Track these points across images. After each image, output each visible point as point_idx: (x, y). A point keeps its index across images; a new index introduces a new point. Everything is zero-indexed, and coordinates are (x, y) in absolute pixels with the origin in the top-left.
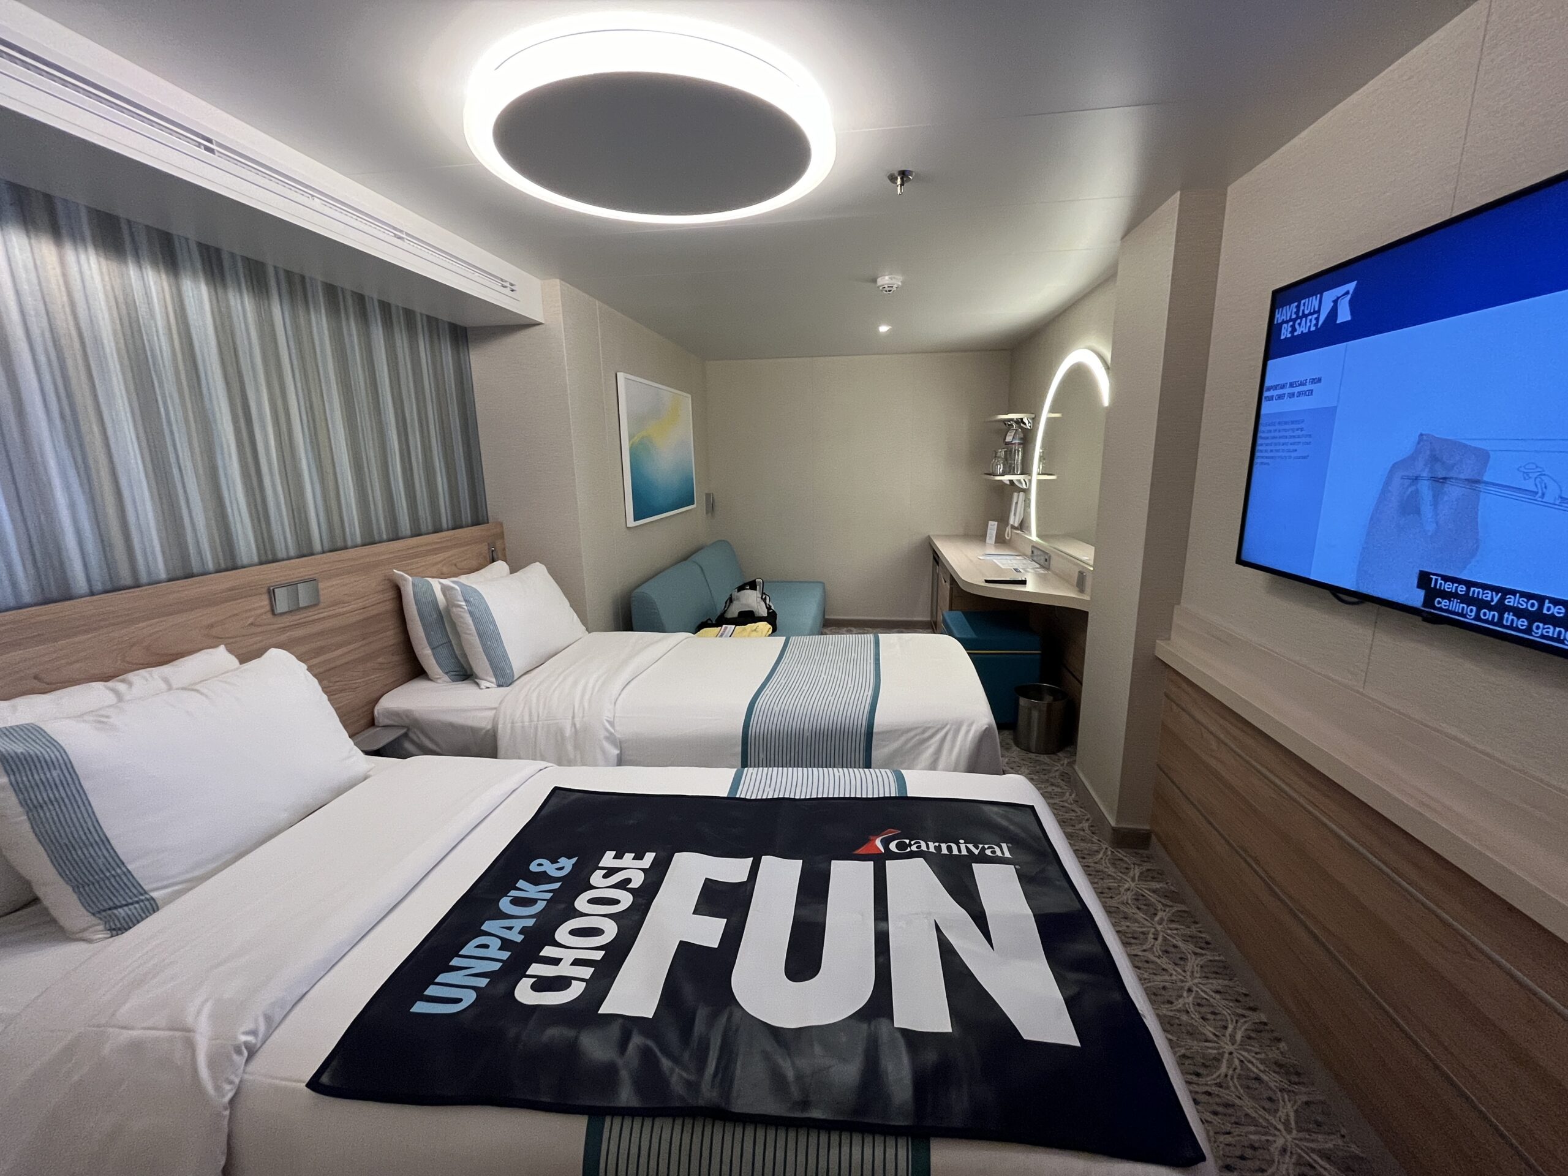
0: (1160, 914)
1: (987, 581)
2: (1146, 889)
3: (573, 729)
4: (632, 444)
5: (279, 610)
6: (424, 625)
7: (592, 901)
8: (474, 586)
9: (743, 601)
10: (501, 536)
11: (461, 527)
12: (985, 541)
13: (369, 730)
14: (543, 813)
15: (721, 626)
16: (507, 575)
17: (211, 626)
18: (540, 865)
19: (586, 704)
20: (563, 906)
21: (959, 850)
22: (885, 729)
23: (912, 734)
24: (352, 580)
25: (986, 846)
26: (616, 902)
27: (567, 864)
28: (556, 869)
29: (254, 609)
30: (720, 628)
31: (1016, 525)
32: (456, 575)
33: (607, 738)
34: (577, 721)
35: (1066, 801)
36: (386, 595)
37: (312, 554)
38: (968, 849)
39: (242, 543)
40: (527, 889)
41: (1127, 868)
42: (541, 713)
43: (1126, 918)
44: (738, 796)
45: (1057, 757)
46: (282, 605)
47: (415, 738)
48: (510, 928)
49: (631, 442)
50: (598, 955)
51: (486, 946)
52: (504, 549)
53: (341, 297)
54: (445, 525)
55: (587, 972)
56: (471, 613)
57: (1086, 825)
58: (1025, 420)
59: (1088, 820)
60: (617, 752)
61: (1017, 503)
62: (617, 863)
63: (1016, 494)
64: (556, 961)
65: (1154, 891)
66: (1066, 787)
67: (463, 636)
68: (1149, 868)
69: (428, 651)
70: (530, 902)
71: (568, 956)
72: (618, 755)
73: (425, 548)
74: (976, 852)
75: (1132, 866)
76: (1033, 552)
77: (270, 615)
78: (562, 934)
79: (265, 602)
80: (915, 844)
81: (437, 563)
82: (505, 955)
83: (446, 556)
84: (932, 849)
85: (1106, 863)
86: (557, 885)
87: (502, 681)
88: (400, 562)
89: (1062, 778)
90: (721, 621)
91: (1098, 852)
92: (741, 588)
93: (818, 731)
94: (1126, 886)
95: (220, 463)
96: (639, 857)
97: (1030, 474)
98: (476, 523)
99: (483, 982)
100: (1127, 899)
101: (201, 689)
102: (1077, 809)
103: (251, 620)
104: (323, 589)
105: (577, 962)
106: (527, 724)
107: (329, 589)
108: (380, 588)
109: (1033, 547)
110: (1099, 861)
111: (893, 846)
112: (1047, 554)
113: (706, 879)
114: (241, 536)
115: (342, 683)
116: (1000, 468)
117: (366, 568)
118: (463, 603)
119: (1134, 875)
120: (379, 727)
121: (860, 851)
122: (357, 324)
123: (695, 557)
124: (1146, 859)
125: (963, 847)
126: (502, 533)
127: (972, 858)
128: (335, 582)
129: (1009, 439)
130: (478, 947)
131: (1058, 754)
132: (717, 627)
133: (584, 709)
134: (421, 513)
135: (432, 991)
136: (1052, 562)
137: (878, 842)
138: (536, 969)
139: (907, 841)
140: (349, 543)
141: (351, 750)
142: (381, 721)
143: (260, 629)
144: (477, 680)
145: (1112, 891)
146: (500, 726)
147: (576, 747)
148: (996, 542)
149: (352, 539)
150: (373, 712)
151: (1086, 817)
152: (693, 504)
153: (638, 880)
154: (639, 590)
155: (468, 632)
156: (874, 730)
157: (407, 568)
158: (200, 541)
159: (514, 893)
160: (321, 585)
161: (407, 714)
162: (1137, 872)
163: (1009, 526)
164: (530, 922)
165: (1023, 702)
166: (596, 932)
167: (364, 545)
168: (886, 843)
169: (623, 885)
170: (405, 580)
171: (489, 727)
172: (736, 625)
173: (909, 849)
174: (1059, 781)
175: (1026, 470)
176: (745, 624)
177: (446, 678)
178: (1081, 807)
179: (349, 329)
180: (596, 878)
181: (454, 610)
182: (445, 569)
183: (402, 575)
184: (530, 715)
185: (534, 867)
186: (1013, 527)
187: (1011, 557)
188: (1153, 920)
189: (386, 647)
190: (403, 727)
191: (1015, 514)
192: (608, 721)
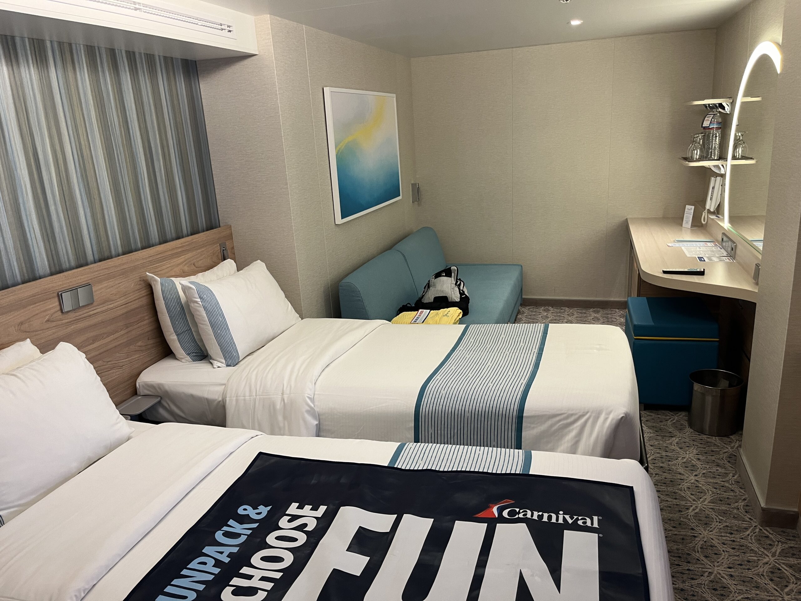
0: (791, 586)
1: (665, 272)
2: (784, 564)
3: (282, 403)
4: (339, 151)
5: (66, 309)
6: (170, 317)
7: (278, 538)
8: (206, 285)
9: (439, 287)
10: (230, 237)
11: (198, 232)
12: (682, 225)
13: (133, 397)
14: (250, 471)
15: (418, 310)
16: (235, 273)
17: (22, 323)
18: (245, 509)
19: (293, 383)
20: (259, 540)
21: (557, 519)
22: (533, 414)
23: (558, 418)
24: (117, 282)
25: (580, 518)
26: (295, 540)
27: (264, 510)
28: (256, 514)
29: (50, 309)
30: (417, 312)
31: (712, 210)
32: (194, 273)
33: (308, 412)
34: (286, 397)
35: (728, 481)
36: (142, 292)
37: (87, 264)
38: (564, 519)
39: (38, 260)
40: (235, 526)
41: (770, 545)
42: (258, 390)
43: (757, 587)
44: (395, 466)
45: (729, 440)
46: (68, 305)
47: (167, 405)
48: (222, 553)
49: (338, 149)
50: (278, 575)
51: (205, 563)
52: (233, 248)
53: (98, 54)
54: (185, 231)
55: (269, 586)
56: (205, 308)
57: (741, 504)
58: (724, 104)
59: (745, 500)
60: (316, 422)
61: (713, 188)
62: (299, 512)
63: (713, 179)
64: (249, 577)
65: (791, 566)
66: (730, 469)
67: (199, 325)
68: (792, 545)
69: (175, 337)
70: (236, 536)
71: (258, 574)
72: (317, 425)
73: (170, 253)
74: (570, 521)
75: (776, 543)
76: (723, 239)
77: (59, 313)
78: (256, 559)
79: (55, 303)
80: (522, 512)
81: (179, 264)
82: (217, 571)
83: (186, 258)
84: (535, 517)
85: (751, 539)
86: (255, 525)
87: (230, 362)
88: (151, 265)
89: (729, 459)
90: (419, 305)
91: (746, 529)
92: (438, 275)
93: (477, 412)
94: (765, 560)
95: (21, 201)
96: (315, 508)
97: (725, 159)
98: (211, 227)
99: (201, 587)
100: (763, 571)
101: (18, 375)
102: (737, 490)
103: (47, 317)
104: (96, 291)
105: (263, 579)
106: (247, 398)
107: (100, 290)
108: (138, 287)
109: (724, 234)
110: (746, 537)
111: (505, 514)
112: (734, 243)
113: (360, 527)
114: (37, 255)
115: (113, 362)
116: (697, 154)
117: (124, 273)
118: (199, 300)
119: (776, 551)
120: (140, 396)
121: (480, 515)
122: (110, 74)
123: (398, 247)
124: (791, 538)
125: (561, 517)
126: (231, 234)
127: (566, 526)
128: (105, 284)
129: (706, 124)
130: (199, 563)
131: (732, 437)
132: (414, 311)
133: (291, 387)
134: (166, 222)
135: (169, 589)
136: (738, 252)
137: (495, 510)
138: (236, 581)
139: (517, 510)
140: (113, 253)
141: (118, 417)
142: (141, 391)
143: (54, 324)
144: (211, 361)
145: (750, 564)
146: (228, 399)
147: (285, 418)
148: (692, 226)
149: (115, 250)
150: (135, 385)
151: (744, 497)
152: (399, 195)
153: (312, 525)
154: (347, 280)
155: (202, 322)
156: (524, 415)
157: (157, 270)
158: (11, 260)
159: (225, 528)
160: (94, 289)
161: (160, 386)
162: (778, 549)
163: (706, 211)
164: (235, 550)
165: (697, 387)
166: (279, 559)
167: (124, 254)
168: (500, 510)
169: (301, 528)
170: (156, 281)
171: (220, 399)
172: (431, 310)
173: (517, 516)
174: (726, 462)
175: (722, 157)
176: (439, 309)
177: (188, 358)
178: (741, 488)
179: (105, 80)
180: (283, 522)
181: (192, 305)
182: (186, 268)
183: (153, 277)
184: (250, 390)
185: (241, 511)
186: (709, 212)
187: (702, 244)
188: (782, 590)
189: (143, 334)
190: (157, 396)
191: (711, 199)
192: (309, 397)
